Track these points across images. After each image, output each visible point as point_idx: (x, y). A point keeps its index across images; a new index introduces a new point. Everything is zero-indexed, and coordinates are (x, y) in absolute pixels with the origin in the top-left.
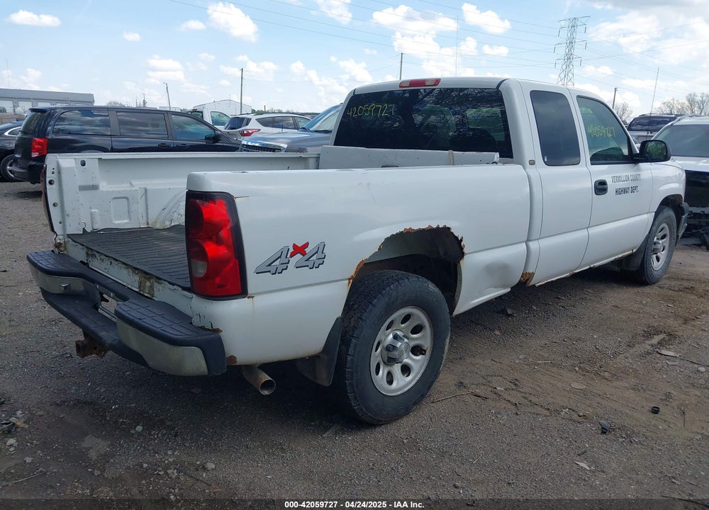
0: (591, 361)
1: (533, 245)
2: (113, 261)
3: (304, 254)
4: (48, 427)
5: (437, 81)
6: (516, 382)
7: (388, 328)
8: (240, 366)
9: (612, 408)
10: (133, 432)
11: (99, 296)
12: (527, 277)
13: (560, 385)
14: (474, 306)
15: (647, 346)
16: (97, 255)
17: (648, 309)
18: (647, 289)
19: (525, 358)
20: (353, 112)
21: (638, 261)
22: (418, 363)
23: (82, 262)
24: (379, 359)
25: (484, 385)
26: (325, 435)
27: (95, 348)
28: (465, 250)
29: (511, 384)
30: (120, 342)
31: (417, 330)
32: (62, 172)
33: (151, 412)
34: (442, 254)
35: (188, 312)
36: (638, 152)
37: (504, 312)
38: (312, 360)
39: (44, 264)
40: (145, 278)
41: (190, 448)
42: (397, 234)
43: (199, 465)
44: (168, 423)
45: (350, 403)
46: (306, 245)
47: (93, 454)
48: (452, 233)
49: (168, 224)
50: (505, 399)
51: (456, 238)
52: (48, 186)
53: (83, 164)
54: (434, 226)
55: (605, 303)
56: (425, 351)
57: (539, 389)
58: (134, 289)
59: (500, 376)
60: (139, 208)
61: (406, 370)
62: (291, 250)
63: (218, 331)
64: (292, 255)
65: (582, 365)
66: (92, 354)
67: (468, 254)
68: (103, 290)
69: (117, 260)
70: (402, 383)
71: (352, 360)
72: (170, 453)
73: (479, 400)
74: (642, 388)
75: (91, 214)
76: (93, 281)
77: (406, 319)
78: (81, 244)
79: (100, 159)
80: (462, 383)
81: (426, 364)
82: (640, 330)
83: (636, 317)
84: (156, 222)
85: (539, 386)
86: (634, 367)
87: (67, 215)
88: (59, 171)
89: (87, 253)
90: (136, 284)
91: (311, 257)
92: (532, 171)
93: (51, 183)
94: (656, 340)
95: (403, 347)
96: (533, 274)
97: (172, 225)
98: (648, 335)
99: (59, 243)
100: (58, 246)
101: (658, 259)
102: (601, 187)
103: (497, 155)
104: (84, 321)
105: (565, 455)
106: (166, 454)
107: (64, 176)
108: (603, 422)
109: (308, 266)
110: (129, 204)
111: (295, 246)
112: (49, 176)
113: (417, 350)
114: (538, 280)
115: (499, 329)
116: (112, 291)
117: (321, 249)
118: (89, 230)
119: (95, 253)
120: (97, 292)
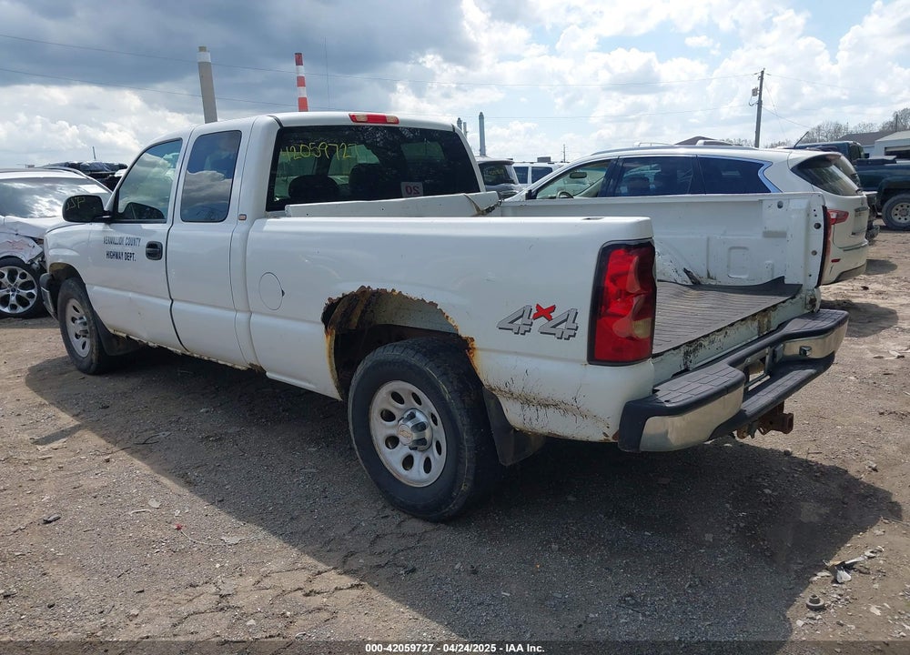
23: (674, 376)
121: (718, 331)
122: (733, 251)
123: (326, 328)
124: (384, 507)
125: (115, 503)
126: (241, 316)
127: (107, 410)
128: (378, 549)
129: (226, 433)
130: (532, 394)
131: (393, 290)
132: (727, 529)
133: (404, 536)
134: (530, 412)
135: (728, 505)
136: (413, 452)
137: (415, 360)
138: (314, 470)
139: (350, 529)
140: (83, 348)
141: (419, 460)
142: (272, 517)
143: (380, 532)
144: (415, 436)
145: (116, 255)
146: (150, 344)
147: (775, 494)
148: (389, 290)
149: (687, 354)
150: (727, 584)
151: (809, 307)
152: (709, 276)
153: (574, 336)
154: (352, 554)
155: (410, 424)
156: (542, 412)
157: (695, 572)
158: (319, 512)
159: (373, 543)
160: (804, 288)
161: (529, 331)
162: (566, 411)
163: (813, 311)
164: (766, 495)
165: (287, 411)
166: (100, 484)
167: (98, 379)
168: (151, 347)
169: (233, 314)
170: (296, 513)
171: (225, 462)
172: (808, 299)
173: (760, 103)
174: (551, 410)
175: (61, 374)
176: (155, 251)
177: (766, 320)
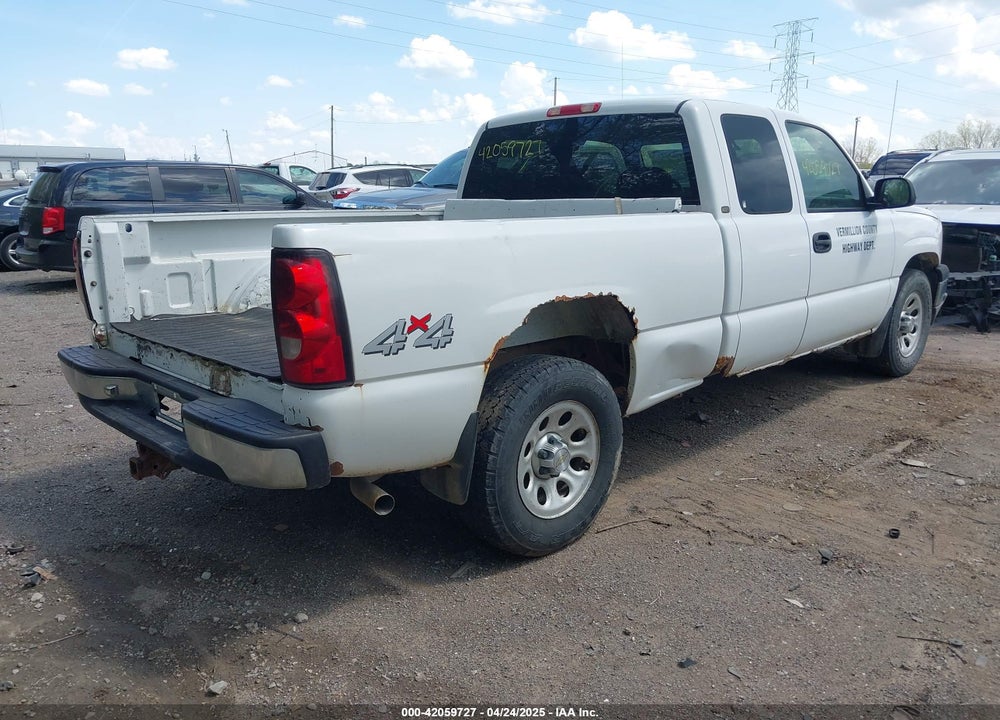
0: (812, 477)
1: (730, 320)
2: (174, 352)
3: (425, 329)
4: (85, 579)
5: (597, 106)
6: (710, 505)
7: (541, 428)
8: (347, 480)
9: (836, 533)
10: (197, 579)
11: (157, 401)
12: (724, 363)
13: (768, 506)
14: (653, 403)
15: (888, 455)
16: (152, 347)
17: (892, 409)
18: (892, 384)
19: (722, 475)
20: (486, 153)
21: (879, 345)
22: (579, 480)
24: (529, 467)
25: (666, 509)
26: (453, 576)
27: (155, 467)
28: (639, 326)
29: (702, 507)
30: (190, 452)
31: (578, 435)
32: (102, 240)
33: (221, 555)
34: (608, 333)
35: (279, 409)
36: (873, 194)
37: (695, 418)
38: (441, 471)
39: (82, 362)
40: (218, 370)
41: (275, 597)
42: (546, 304)
43: (287, 618)
44: (243, 568)
45: (490, 520)
46: (428, 318)
47: (146, 609)
48: (620, 303)
49: (243, 307)
50: (694, 527)
51: (626, 310)
52: (83, 259)
53: (129, 229)
54: (596, 294)
55: (833, 402)
56: (589, 465)
57: (740, 512)
58: (203, 386)
59: (689, 498)
60: (203, 287)
61: (563, 488)
62: (409, 324)
63: (317, 429)
64: (411, 330)
65: (799, 482)
66: (151, 474)
67: (644, 331)
68: (164, 390)
69: (179, 351)
70: (557, 505)
71: (494, 460)
72: (248, 603)
73: (659, 527)
74: (878, 507)
75: (141, 295)
76: (150, 380)
77: (565, 418)
78: (131, 335)
79: (151, 223)
80: (636, 507)
81: (589, 483)
82: (879, 435)
83: (874, 419)
84: (226, 306)
85: (740, 509)
86: (870, 481)
87: (110, 297)
88: (97, 239)
89: (139, 345)
90: (207, 380)
91: (435, 333)
92: (725, 220)
93: (87, 255)
94: (900, 447)
95: (560, 453)
96: (733, 359)
97: (249, 308)
98: (891, 441)
99: (100, 335)
100: (98, 339)
101: (907, 344)
102: (822, 243)
103: (678, 201)
104: (139, 430)
105: (772, 591)
106: (243, 605)
107: (104, 246)
108: (823, 550)
109: (430, 345)
110: (190, 283)
111: (413, 318)
112: (85, 246)
113: (578, 463)
114: (739, 368)
115: (689, 439)
116: (175, 390)
117: (447, 322)
118: (138, 317)
119: (149, 344)
120: (155, 394)
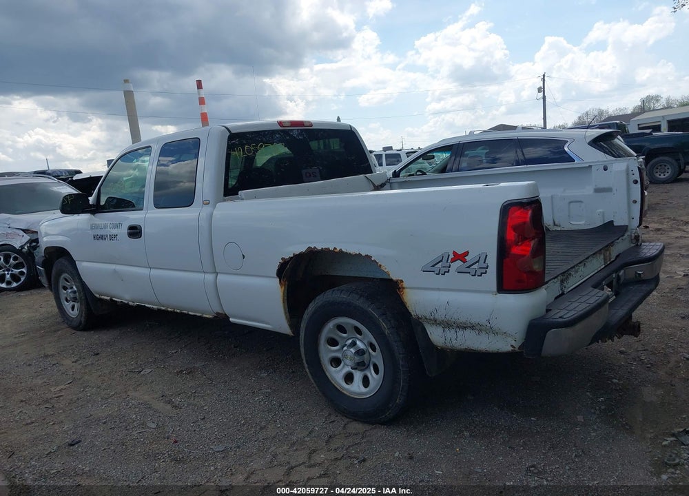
23: (556, 298)
121: (580, 263)
122: (572, 204)
123: (280, 281)
124: (330, 414)
125: (121, 427)
126: (210, 277)
127: (98, 356)
128: (333, 447)
129: (194, 368)
130: (453, 320)
131: (335, 248)
132: (593, 411)
133: (350, 435)
134: (450, 334)
135: (588, 393)
136: (353, 371)
137: (360, 302)
138: (269, 390)
139: (307, 433)
140: (73, 310)
141: (358, 376)
142: (245, 428)
143: (331, 433)
144: (357, 359)
145: (102, 237)
146: (131, 303)
147: (622, 382)
148: (331, 248)
149: (562, 282)
150: (603, 452)
151: (634, 241)
152: (555, 224)
153: (485, 273)
154: (314, 451)
155: (353, 350)
156: (460, 333)
157: (577, 445)
158: (280, 422)
159: (328, 442)
160: (629, 228)
161: (448, 272)
162: (480, 330)
163: (637, 245)
164: (615, 384)
165: (237, 347)
166: (106, 413)
167: (85, 333)
168: (132, 306)
169: (202, 275)
170: (263, 424)
171: (199, 389)
172: (633, 235)
173: (544, 98)
174: (467, 332)
175: (55, 331)
176: (135, 232)
177: (608, 253)
